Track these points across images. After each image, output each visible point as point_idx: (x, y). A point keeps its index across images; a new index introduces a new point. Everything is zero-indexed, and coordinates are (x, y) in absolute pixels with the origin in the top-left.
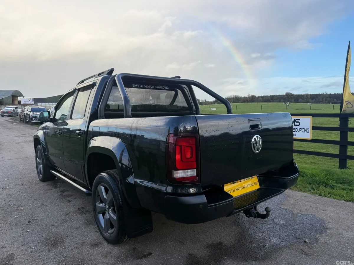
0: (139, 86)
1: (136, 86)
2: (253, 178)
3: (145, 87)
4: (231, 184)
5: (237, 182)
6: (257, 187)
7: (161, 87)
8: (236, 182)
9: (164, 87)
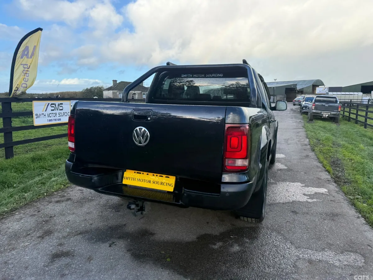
0: (188, 76)
1: (185, 76)
2: (168, 177)
3: (194, 76)
4: (135, 172)
5: (143, 174)
6: (171, 189)
7: (213, 75)
8: (142, 172)
9: (216, 75)
